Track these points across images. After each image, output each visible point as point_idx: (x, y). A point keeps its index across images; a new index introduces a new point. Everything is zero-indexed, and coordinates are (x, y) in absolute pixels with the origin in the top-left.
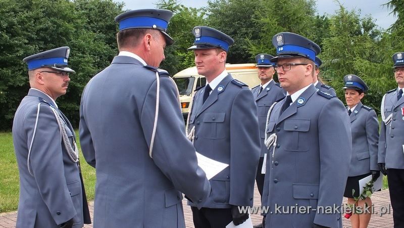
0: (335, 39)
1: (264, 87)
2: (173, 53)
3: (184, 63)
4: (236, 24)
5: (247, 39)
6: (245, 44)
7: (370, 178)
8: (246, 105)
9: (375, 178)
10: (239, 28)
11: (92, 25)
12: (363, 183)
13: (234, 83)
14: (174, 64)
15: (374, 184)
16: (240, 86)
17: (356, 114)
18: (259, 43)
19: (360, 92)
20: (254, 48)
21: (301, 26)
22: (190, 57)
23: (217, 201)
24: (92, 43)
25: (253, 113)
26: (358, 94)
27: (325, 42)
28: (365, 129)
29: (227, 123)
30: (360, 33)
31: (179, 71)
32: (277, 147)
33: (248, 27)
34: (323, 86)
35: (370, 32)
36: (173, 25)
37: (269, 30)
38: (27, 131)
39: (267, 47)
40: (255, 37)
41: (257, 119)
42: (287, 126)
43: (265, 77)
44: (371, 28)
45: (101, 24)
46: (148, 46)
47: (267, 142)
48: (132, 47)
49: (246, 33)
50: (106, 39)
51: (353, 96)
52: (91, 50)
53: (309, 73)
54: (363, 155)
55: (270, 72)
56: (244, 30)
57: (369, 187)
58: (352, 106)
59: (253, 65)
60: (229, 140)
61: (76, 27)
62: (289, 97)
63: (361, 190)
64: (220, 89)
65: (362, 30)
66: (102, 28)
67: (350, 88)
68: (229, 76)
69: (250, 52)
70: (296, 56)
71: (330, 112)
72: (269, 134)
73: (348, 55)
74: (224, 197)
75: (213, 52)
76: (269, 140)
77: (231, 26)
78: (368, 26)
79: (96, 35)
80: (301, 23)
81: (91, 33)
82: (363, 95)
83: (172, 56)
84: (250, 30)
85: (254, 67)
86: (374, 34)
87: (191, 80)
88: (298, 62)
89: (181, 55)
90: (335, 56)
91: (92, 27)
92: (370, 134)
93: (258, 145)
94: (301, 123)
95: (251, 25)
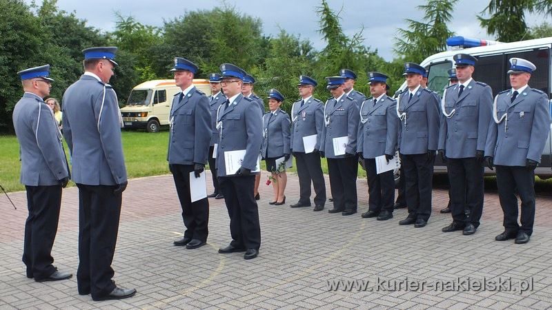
0: (275, 59)
1: (214, 97)
2: (132, 68)
3: (142, 77)
4: (189, 43)
5: (199, 58)
6: (197, 61)
7: (283, 159)
8: (204, 104)
9: (287, 159)
10: (191, 47)
11: (57, 39)
12: (278, 162)
13: (197, 92)
14: (134, 78)
15: (286, 163)
16: (201, 94)
17: (276, 116)
18: (210, 61)
19: (278, 101)
20: (205, 65)
21: (247, 47)
22: (148, 72)
23: (187, 160)
24: (58, 56)
25: (208, 109)
26: (276, 102)
27: (268, 61)
28: (281, 126)
29: (193, 115)
30: (299, 54)
31: (138, 84)
32: (223, 129)
33: (199, 46)
34: (255, 97)
35: (308, 54)
36: (132, 42)
37: (218, 50)
38: (32, 121)
39: (216, 65)
40: (206, 55)
41: (210, 113)
42: (229, 117)
43: (215, 90)
44: (308, 50)
45: (66, 38)
46: (100, 69)
47: (217, 127)
48: (92, 70)
49: (198, 52)
50: (71, 53)
51: (273, 104)
52: (58, 63)
53: (240, 86)
54: (279, 144)
55: (219, 86)
56: (196, 49)
57: (283, 164)
58: (273, 110)
59: (204, 80)
60: (194, 125)
61: (43, 41)
62: (228, 100)
63: (277, 167)
64: (189, 95)
65: (301, 52)
66: (67, 42)
67: (273, 98)
68: (195, 88)
69: (202, 69)
70: (232, 77)
71: (251, 109)
72: (219, 122)
73: (286, 74)
74: (191, 158)
75: (185, 73)
76: (219, 125)
77: (185, 45)
78: (307, 48)
79: (63, 49)
80: (246, 44)
81: (57, 47)
82: (280, 102)
83: (131, 70)
84: (201, 49)
85: (205, 83)
86: (311, 56)
87: (149, 92)
88: (234, 80)
89: (139, 69)
90: (276, 74)
91: (58, 42)
92: (284, 130)
93: (211, 128)
94: (236, 115)
95: (202, 45)
